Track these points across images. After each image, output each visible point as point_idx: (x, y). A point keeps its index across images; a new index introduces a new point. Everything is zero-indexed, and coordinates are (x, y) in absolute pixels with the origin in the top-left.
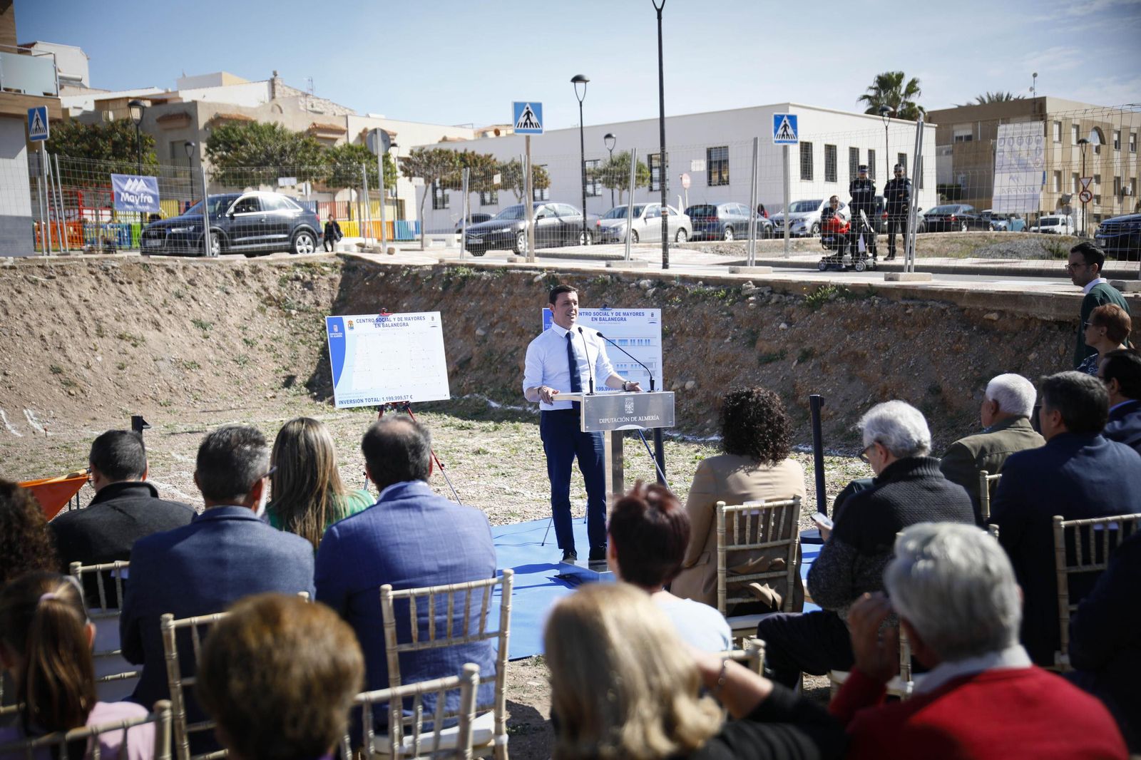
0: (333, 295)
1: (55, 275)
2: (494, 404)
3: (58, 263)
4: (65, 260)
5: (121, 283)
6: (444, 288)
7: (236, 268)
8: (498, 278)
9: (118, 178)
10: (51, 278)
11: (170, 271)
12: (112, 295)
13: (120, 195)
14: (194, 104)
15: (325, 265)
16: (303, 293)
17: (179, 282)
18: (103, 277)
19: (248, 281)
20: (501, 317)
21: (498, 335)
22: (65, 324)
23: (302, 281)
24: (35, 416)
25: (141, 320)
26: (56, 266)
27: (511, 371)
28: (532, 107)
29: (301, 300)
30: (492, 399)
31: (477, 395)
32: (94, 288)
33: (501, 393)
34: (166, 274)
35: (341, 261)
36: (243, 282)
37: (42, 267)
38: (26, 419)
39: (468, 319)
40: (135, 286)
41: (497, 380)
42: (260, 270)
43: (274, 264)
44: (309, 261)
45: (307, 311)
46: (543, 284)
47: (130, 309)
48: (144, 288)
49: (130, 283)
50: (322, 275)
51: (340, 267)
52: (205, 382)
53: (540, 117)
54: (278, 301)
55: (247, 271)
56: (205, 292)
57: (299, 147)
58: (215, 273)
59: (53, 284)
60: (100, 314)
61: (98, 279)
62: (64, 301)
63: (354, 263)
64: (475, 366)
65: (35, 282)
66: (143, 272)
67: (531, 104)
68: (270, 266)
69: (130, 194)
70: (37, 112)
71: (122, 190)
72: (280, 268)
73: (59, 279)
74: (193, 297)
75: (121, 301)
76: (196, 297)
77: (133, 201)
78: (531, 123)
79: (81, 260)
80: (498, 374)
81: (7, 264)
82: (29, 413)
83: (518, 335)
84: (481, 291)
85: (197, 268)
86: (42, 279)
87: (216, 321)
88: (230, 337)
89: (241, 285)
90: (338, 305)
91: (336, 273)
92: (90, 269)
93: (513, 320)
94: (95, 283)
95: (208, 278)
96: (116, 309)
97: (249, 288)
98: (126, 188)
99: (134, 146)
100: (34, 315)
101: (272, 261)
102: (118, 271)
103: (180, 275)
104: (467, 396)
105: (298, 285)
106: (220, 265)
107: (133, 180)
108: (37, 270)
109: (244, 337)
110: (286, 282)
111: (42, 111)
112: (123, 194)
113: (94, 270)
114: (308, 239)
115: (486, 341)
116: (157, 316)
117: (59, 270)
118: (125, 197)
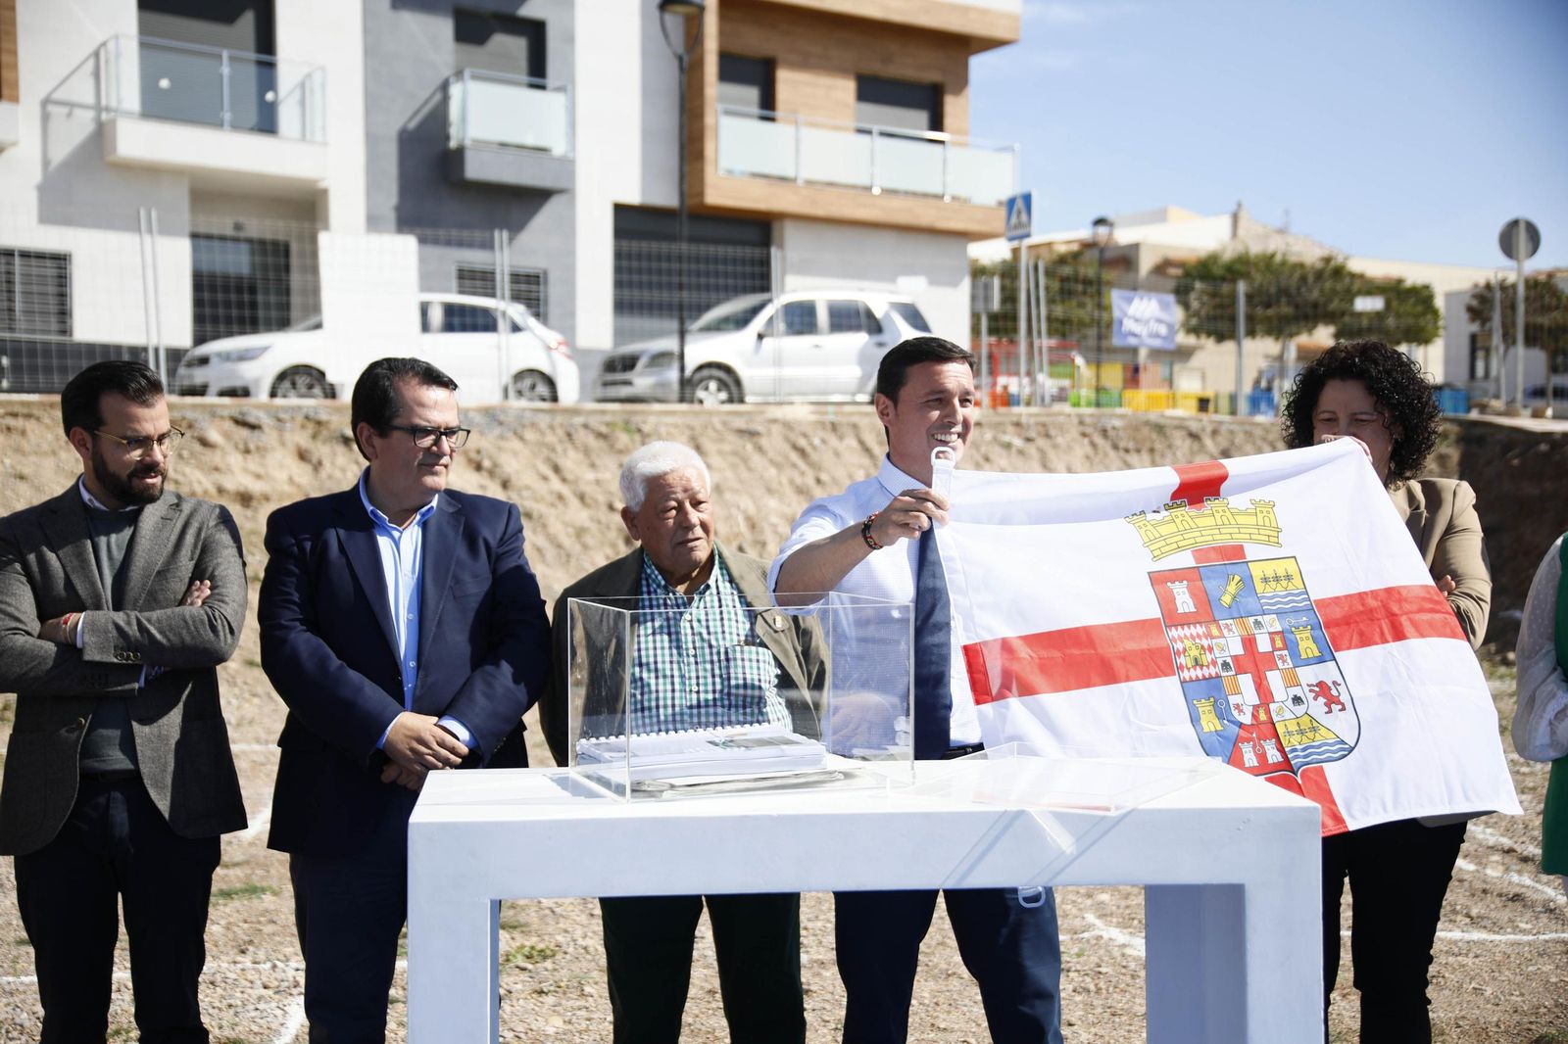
1: (1032, 434)
3: (1040, 419)
4: (1048, 415)
9: (1121, 296)
11: (1194, 436)
13: (1121, 323)
14: (1136, 247)
17: (1206, 453)
18: (1099, 440)
26: (1037, 424)
32: (1088, 457)
34: (1188, 441)
48: (1158, 458)
49: (1138, 451)
59: (1031, 449)
61: (1093, 445)
66: (1154, 436)
69: (1137, 320)
70: (1019, 201)
71: (1125, 315)
73: (1041, 442)
77: (1139, 331)
79: (1069, 415)
86: (1018, 442)
94: (1089, 450)
95: (1248, 447)
98: (1131, 311)
102: (1122, 433)
103: (1208, 442)
106: (1265, 429)
107: (1141, 299)
108: (1011, 429)
112: (1126, 321)
113: (1089, 430)
117: (1041, 429)
118: (1129, 325)
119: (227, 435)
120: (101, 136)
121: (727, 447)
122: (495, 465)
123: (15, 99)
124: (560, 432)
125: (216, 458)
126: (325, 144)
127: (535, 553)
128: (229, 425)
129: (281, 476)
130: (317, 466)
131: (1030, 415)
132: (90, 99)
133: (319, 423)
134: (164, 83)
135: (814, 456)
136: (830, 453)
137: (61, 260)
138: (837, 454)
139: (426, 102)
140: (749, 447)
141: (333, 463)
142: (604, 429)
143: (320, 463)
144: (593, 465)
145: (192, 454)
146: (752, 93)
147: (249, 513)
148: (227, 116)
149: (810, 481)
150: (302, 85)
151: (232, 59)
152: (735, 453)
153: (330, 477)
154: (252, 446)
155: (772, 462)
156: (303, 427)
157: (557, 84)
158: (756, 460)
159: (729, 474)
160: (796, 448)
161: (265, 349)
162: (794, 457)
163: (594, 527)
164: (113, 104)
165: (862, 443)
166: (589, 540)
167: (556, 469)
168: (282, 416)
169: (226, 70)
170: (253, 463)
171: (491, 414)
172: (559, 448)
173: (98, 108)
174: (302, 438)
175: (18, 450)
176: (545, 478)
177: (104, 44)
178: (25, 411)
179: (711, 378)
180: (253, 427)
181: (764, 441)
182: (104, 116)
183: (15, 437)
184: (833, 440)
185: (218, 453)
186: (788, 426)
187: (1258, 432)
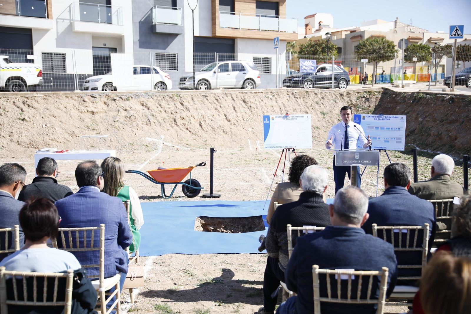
0: (376, 103)
2: (418, 149)
3: (277, 91)
4: (279, 90)
5: (297, 98)
6: (413, 102)
7: (341, 93)
8: (432, 98)
9: (302, 61)
10: (273, 96)
11: (316, 94)
12: (293, 102)
13: (302, 67)
14: (364, 32)
15: (376, 92)
16: (365, 102)
17: (318, 98)
18: (291, 95)
19: (345, 98)
20: (430, 114)
21: (427, 121)
22: (275, 112)
23: (366, 98)
24: (260, 143)
25: (302, 111)
27: (427, 136)
28: (459, 28)
29: (364, 105)
30: (417, 146)
31: (412, 144)
33: (421, 144)
34: (314, 95)
35: (382, 90)
36: (343, 98)
37: (271, 92)
38: (256, 144)
39: (418, 114)
40: (302, 99)
41: (422, 139)
42: (350, 94)
43: (356, 91)
44: (370, 90)
45: (365, 109)
46: (448, 101)
47: (298, 107)
48: (305, 100)
49: (300, 98)
50: (374, 95)
51: (381, 92)
52: (320, 134)
53: (462, 31)
54: (355, 105)
55: (345, 94)
56: (327, 101)
57: (386, 46)
58: (333, 95)
59: (274, 98)
60: (288, 109)
61: (289, 97)
62: (276, 104)
63: (387, 91)
64: (416, 133)
65: (268, 97)
66: (306, 94)
67: (458, 26)
68: (354, 92)
69: (306, 66)
70: (276, 39)
71: (303, 65)
72: (358, 93)
73: (276, 96)
74: (322, 103)
75: (296, 104)
76: (323, 103)
77: (306, 69)
78: (458, 34)
79: (285, 90)
80: (423, 137)
81: (260, 91)
82: (258, 142)
83: (434, 121)
84: (425, 103)
85: (326, 93)
86: (270, 96)
87: (329, 112)
88: (333, 118)
89: (342, 99)
90: (377, 107)
91: (380, 95)
92: (288, 93)
93: (434, 115)
94: (288, 98)
95: (329, 96)
96: (294, 107)
97: (345, 100)
98: (304, 64)
99: (330, 49)
100: (266, 109)
101: (355, 90)
102: (297, 94)
103: (319, 95)
104: (409, 145)
105: (364, 99)
106: (335, 92)
107: (307, 61)
108: (270, 93)
109: (338, 118)
110: (359, 98)
111: (278, 38)
112: (303, 67)
113: (289, 93)
114: (344, 83)
115: (422, 123)
116: (307, 110)
117: (277, 93)
118: (304, 67)
119: (89, 99)
120: (71, 26)
121: (200, 99)
122: (146, 105)
123: (52, 18)
124: (162, 97)
125: (87, 104)
126: (123, 25)
127: (154, 123)
128: (90, 97)
129: (100, 108)
130: (108, 105)
131: (274, 90)
132: (68, 18)
133: (109, 96)
134: (85, 13)
135: (220, 101)
136: (224, 100)
137: (63, 55)
138: (225, 100)
139: (147, 13)
140: (205, 99)
141: (111, 105)
142: (172, 96)
143: (109, 105)
144: (169, 104)
145: (82, 103)
146: (229, 7)
147: (93, 116)
148: (100, 20)
149: (219, 107)
150: (117, 11)
151: (100, 6)
152: (201, 101)
153: (111, 108)
154: (94, 102)
155: (210, 102)
156: (105, 97)
157: (179, 8)
158: (206, 102)
159: (200, 105)
160: (216, 99)
161: (101, 79)
162: (215, 101)
163: (167, 118)
164: (74, 19)
165: (232, 97)
166: (165, 120)
167: (160, 105)
168: (101, 95)
169: (99, 9)
170: (94, 105)
171: (147, 93)
172: (161, 100)
173: (70, 20)
174: (105, 99)
175: (47, 103)
176: (157, 107)
177: (71, 4)
178: (48, 95)
179: (203, 82)
180: (95, 97)
181: (208, 98)
182: (72, 21)
183: (46, 100)
184: (225, 97)
185: (87, 103)
186: (215, 94)
187: (333, 92)
